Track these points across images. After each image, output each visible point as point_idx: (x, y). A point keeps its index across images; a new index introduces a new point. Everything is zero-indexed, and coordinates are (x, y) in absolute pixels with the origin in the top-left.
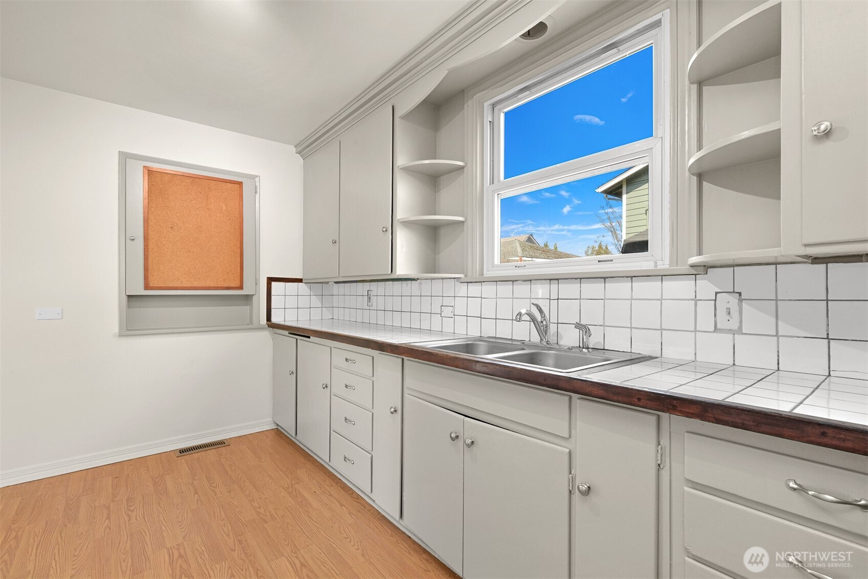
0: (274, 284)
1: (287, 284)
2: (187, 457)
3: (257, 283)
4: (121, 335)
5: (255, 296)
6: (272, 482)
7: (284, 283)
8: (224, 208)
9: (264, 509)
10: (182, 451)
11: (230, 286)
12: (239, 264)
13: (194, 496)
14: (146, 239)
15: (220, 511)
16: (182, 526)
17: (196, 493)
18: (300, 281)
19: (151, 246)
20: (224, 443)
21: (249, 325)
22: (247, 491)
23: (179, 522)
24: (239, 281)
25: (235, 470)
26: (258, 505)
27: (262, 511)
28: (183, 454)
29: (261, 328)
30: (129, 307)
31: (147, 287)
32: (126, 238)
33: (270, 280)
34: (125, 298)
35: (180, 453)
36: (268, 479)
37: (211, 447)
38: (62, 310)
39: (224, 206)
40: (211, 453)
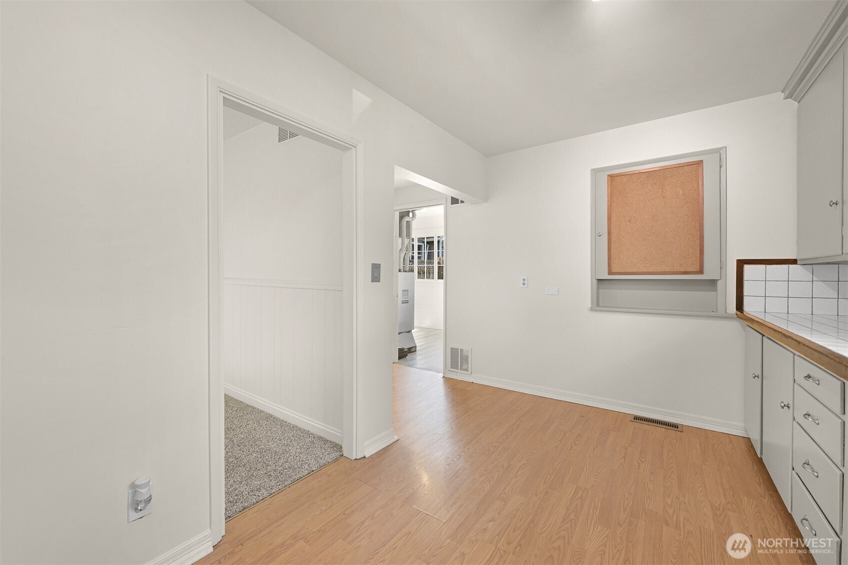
0: (747, 267)
1: (769, 267)
2: (638, 425)
3: (722, 266)
4: (592, 309)
5: (719, 281)
6: (702, 491)
7: (764, 266)
8: (681, 192)
9: (674, 511)
10: (637, 418)
11: (688, 270)
12: (699, 248)
13: (621, 459)
14: (609, 233)
15: (633, 485)
16: (597, 477)
17: (624, 457)
18: (794, 262)
19: (613, 239)
20: (678, 428)
21: (713, 313)
22: (669, 483)
23: (597, 472)
24: (699, 265)
25: (671, 457)
26: (670, 504)
27: (671, 511)
28: (636, 421)
29: (728, 317)
30: (598, 288)
31: (610, 273)
32: (596, 235)
33: (741, 263)
34: (595, 282)
35: (634, 419)
36: (699, 485)
37: (662, 426)
38: (558, 289)
39: (680, 190)
40: (661, 430)
